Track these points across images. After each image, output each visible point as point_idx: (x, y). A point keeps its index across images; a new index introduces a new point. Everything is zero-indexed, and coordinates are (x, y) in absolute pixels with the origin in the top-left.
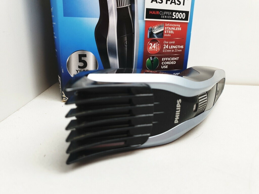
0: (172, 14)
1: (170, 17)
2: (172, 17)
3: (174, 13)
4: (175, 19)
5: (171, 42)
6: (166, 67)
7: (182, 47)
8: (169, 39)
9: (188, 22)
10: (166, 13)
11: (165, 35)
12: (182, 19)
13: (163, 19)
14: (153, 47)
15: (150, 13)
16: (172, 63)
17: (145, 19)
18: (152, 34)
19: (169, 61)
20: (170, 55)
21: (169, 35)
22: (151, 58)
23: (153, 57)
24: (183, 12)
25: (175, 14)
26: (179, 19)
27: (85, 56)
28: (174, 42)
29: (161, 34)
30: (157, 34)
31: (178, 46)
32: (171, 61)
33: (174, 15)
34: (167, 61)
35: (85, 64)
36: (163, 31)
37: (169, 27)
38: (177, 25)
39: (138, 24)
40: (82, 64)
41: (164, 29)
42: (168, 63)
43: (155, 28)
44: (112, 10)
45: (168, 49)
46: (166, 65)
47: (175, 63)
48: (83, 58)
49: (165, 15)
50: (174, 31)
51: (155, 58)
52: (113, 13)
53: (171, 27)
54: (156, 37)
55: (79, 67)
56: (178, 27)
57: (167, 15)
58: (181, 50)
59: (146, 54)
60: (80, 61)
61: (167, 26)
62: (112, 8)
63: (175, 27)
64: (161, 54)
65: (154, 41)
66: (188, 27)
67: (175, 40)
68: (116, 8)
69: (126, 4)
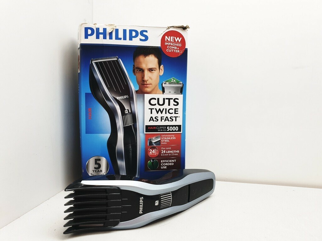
0: (166, 128)
1: (165, 130)
2: (167, 130)
3: (168, 127)
4: (170, 131)
5: (168, 148)
6: (166, 167)
7: (178, 151)
8: (165, 146)
9: (181, 132)
10: (162, 127)
11: (162, 143)
12: (175, 131)
13: (159, 132)
14: (153, 152)
15: (149, 128)
17: (145, 133)
18: (151, 143)
19: (167, 163)
20: (168, 158)
21: (165, 143)
22: (151, 160)
23: (153, 160)
24: (175, 126)
26: (172, 131)
27: (100, 160)
28: (170, 148)
29: (158, 143)
30: (155, 143)
31: (175, 151)
32: (170, 163)
33: (169, 129)
35: (100, 166)
36: (160, 140)
37: (165, 137)
38: (172, 136)
39: (139, 136)
40: (97, 166)
41: (161, 138)
43: (154, 138)
44: (119, 128)
45: (166, 153)
47: (173, 164)
48: (98, 162)
49: (161, 129)
50: (169, 140)
51: (155, 160)
52: (120, 130)
53: (166, 137)
54: (155, 145)
55: (95, 168)
56: (173, 137)
57: (163, 129)
58: (177, 154)
59: (147, 157)
61: (164, 137)
62: (120, 127)
63: (170, 137)
64: (160, 157)
65: (153, 148)
66: (182, 136)
67: (171, 147)
68: (123, 126)
69: (130, 123)
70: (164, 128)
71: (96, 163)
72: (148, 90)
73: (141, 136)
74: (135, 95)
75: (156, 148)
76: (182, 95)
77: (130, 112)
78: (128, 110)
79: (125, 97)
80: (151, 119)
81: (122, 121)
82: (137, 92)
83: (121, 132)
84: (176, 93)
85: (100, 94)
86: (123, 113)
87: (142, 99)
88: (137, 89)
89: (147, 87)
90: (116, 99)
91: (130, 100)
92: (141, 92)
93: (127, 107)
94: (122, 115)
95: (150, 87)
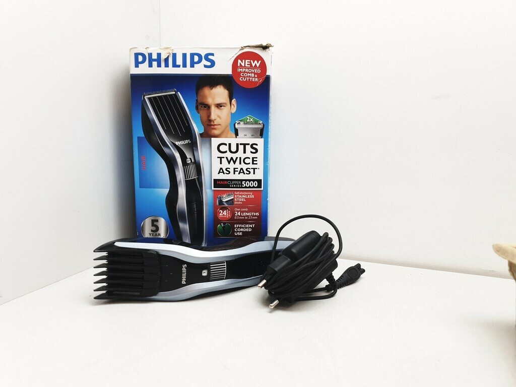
0: (242, 183)
1: (239, 186)
2: (241, 186)
3: (243, 182)
4: (246, 187)
5: (243, 210)
6: (241, 234)
7: (257, 214)
8: (240, 206)
9: (262, 189)
10: (235, 182)
11: (235, 203)
12: (254, 187)
13: (231, 188)
14: (223, 214)
15: (218, 183)
16: (247, 230)
17: (213, 189)
18: (221, 202)
19: (243, 228)
20: (244, 222)
21: (240, 203)
22: (222, 224)
23: (224, 224)
24: (254, 180)
25: (245, 183)
26: (250, 187)
27: (157, 221)
28: (247, 210)
29: (231, 202)
30: (226, 202)
31: (253, 213)
32: (246, 228)
34: (241, 228)
35: (157, 229)
36: (233, 199)
37: (239, 195)
38: (249, 193)
39: (206, 193)
40: (154, 228)
41: (234, 197)
42: (242, 230)
43: (225, 196)
44: (180, 181)
45: (241, 216)
46: (240, 232)
47: (250, 230)
48: (155, 223)
49: (234, 184)
50: (246, 199)
51: (226, 224)
52: (182, 184)
53: (241, 195)
54: (226, 205)
55: (152, 231)
56: (250, 195)
57: (236, 184)
58: (256, 218)
59: (216, 220)
60: (152, 226)
61: (237, 195)
62: (181, 180)
63: (246, 195)
64: (233, 220)
65: (224, 209)
66: (263, 194)
67: (248, 207)
68: (184, 180)
69: (193, 176)
70: (238, 183)
71: (153, 225)
72: (216, 132)
73: (208, 193)
74: (199, 138)
75: (228, 209)
76: (263, 139)
77: (193, 161)
78: (190, 159)
79: (187, 142)
80: (221, 171)
81: (183, 173)
82: (201, 135)
83: (182, 187)
84: (253, 136)
85: (155, 138)
86: (184, 163)
87: (208, 145)
88: (202, 131)
89: (215, 129)
90: (175, 145)
91: (193, 146)
92: (207, 135)
93: (189, 155)
94: (183, 166)
95: (218, 129)
